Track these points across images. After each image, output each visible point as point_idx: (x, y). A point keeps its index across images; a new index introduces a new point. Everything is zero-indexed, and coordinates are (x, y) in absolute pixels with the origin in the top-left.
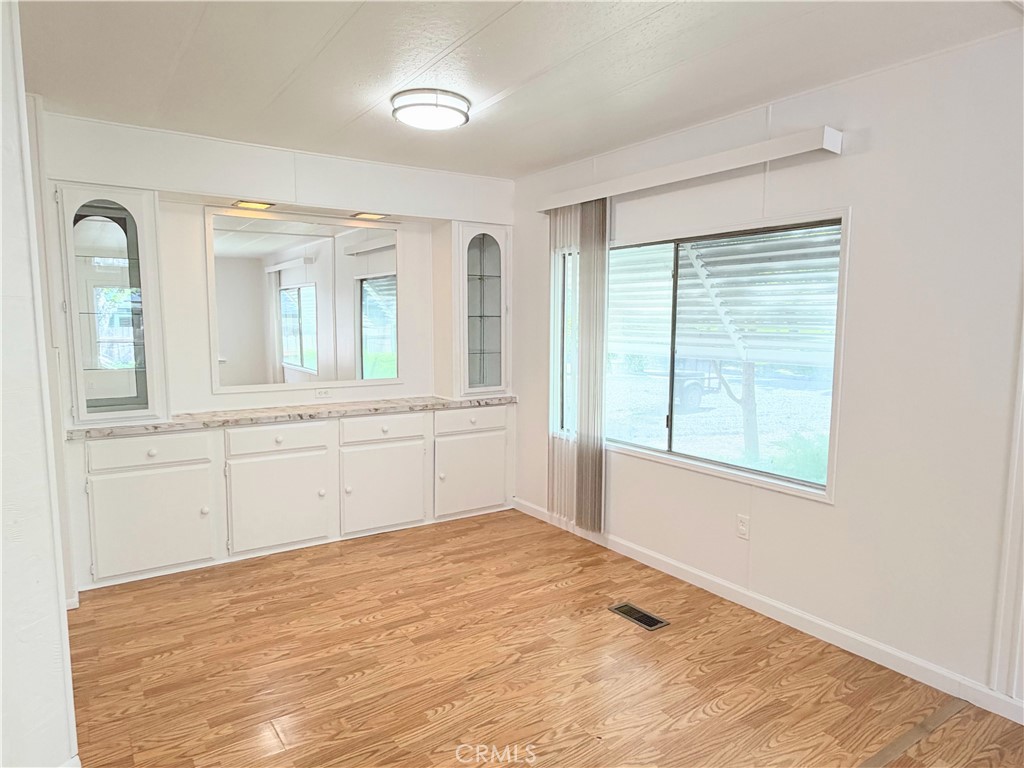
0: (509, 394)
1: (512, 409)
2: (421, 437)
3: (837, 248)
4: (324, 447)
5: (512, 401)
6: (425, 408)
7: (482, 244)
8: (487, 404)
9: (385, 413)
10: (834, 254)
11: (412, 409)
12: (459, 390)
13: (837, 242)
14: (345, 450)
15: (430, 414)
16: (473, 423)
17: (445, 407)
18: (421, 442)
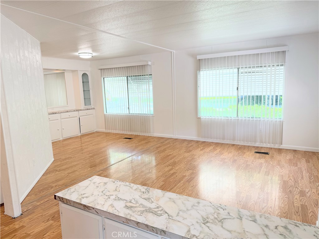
0: (93, 107)
1: (94, 110)
2: (76, 117)
3: (152, 78)
4: (58, 120)
5: (94, 109)
6: (77, 111)
7: (84, 75)
8: (89, 109)
9: (69, 112)
10: (151, 79)
11: (74, 111)
12: (83, 106)
13: (152, 77)
14: (62, 120)
15: (78, 112)
16: (87, 113)
17: (81, 110)
18: (76, 118)
